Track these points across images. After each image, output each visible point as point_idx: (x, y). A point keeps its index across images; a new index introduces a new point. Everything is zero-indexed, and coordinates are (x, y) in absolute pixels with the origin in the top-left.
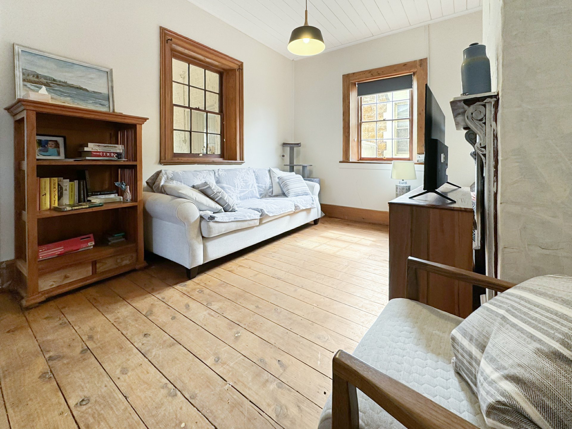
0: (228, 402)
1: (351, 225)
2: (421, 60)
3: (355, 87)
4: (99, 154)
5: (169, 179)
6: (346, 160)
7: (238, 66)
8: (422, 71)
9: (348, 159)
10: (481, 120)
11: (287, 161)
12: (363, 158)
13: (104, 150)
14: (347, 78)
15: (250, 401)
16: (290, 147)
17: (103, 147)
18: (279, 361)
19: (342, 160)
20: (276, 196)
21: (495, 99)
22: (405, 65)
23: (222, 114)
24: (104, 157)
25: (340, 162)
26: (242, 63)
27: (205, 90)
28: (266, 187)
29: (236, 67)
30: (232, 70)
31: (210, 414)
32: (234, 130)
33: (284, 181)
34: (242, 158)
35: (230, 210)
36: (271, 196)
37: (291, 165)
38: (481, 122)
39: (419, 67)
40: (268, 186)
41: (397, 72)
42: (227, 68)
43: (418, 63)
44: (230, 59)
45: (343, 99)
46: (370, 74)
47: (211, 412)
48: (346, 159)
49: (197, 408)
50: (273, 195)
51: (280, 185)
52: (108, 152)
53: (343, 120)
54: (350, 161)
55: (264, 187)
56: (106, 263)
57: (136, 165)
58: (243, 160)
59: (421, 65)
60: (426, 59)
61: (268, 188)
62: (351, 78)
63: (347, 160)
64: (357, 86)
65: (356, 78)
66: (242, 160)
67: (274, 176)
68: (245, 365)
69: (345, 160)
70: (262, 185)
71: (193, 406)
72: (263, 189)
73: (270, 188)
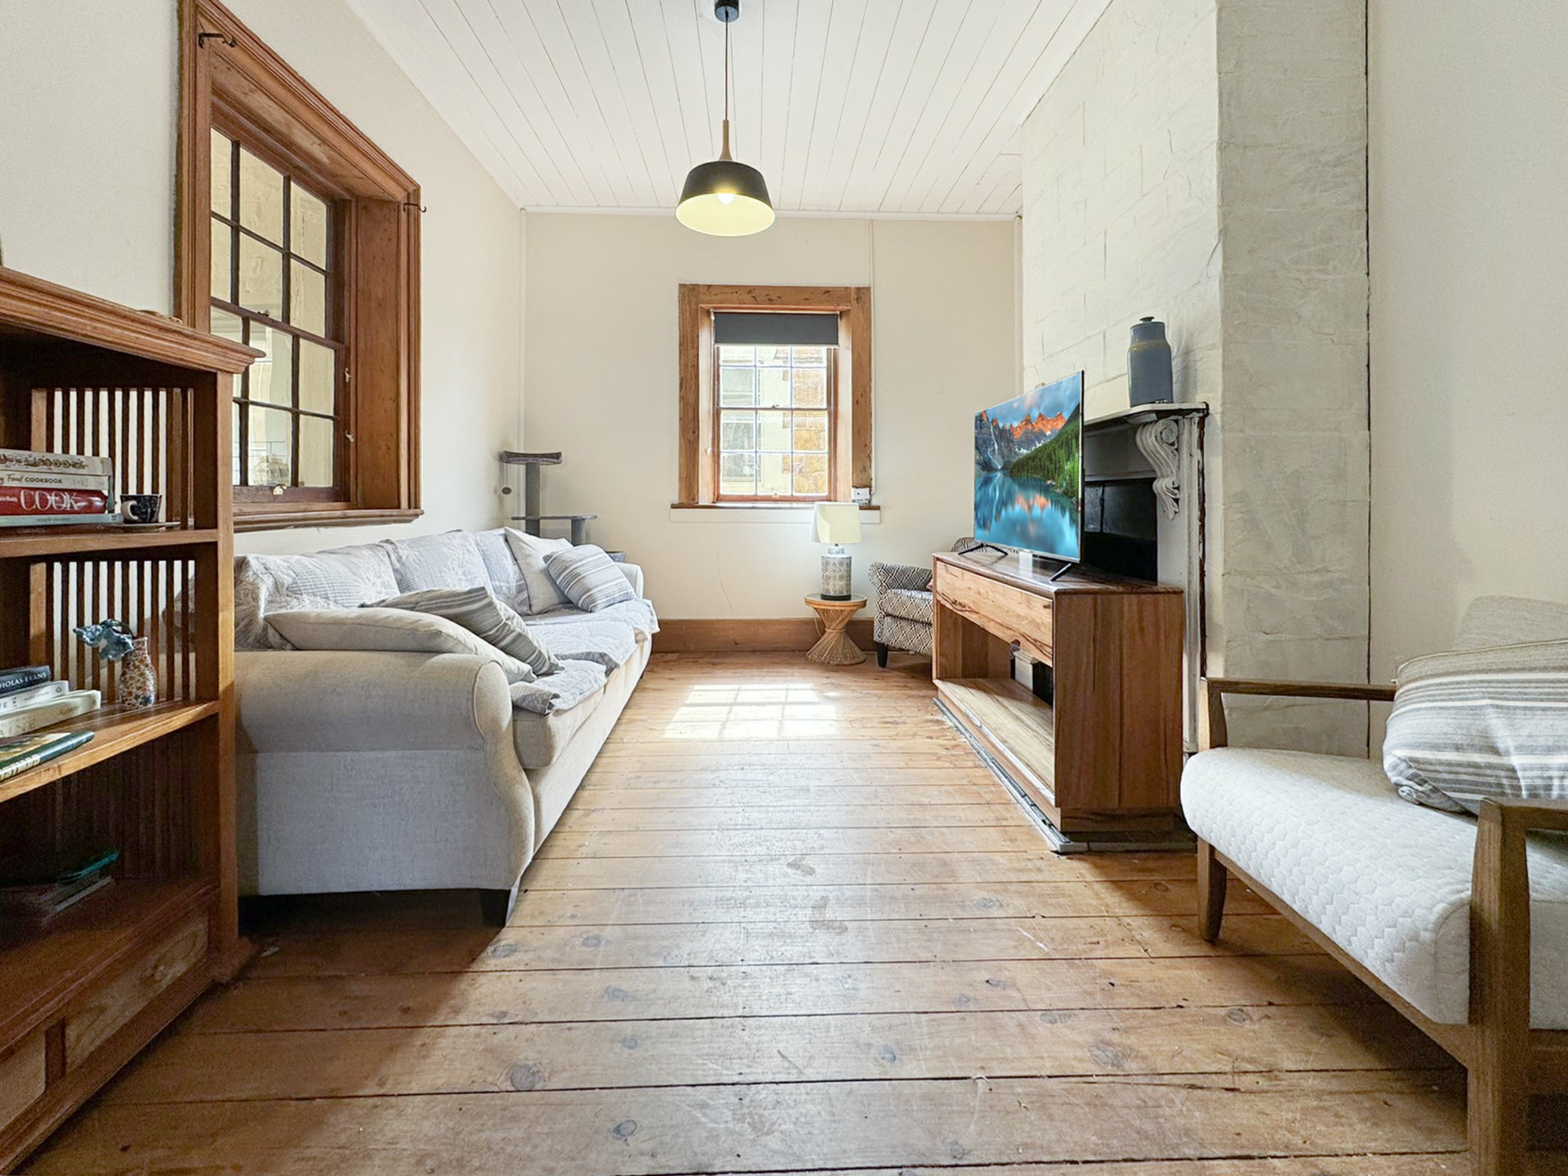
0: (1024, 1109)
1: (720, 664)
2: (859, 289)
3: (706, 319)
4: (15, 499)
5: (285, 591)
6: (689, 501)
7: (405, 194)
8: (861, 315)
9: (694, 499)
10: (1172, 444)
11: (517, 504)
12: (724, 496)
13: (32, 480)
14: (690, 294)
15: (1050, 1077)
16: (527, 465)
17: (22, 467)
18: (988, 981)
19: (676, 501)
20: (544, 613)
21: (1201, 415)
22: (827, 291)
23: (338, 345)
24: (36, 512)
25: (674, 506)
26: (417, 189)
27: (287, 255)
28: (509, 588)
29: (400, 196)
30: (386, 203)
31: (1031, 1152)
32: (390, 405)
33: (567, 568)
34: (414, 502)
35: (544, 670)
36: (528, 615)
37: (530, 517)
38: (1173, 448)
39: (854, 302)
40: (514, 584)
41: (810, 305)
42: (373, 190)
43: (853, 295)
44: (386, 165)
45: (680, 345)
46: (749, 296)
47: (1026, 1146)
48: (688, 498)
49: (995, 1164)
50: (535, 609)
51: (553, 582)
52: (50, 490)
53: (682, 398)
54: (700, 504)
55: (505, 590)
56: (102, 1010)
57: (215, 544)
58: (417, 507)
59: (858, 299)
60: (868, 289)
61: (514, 591)
62: (702, 297)
63: (692, 502)
64: (713, 318)
65: (714, 298)
66: (415, 508)
67: (527, 552)
68: (953, 1027)
69: (684, 501)
70: (502, 584)
71: (985, 1168)
72: (505, 594)
73: (520, 590)
